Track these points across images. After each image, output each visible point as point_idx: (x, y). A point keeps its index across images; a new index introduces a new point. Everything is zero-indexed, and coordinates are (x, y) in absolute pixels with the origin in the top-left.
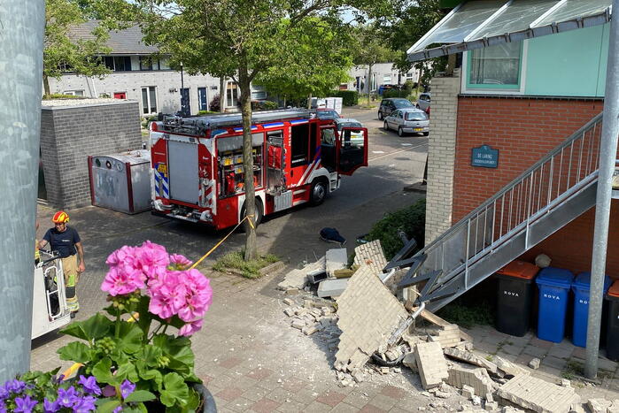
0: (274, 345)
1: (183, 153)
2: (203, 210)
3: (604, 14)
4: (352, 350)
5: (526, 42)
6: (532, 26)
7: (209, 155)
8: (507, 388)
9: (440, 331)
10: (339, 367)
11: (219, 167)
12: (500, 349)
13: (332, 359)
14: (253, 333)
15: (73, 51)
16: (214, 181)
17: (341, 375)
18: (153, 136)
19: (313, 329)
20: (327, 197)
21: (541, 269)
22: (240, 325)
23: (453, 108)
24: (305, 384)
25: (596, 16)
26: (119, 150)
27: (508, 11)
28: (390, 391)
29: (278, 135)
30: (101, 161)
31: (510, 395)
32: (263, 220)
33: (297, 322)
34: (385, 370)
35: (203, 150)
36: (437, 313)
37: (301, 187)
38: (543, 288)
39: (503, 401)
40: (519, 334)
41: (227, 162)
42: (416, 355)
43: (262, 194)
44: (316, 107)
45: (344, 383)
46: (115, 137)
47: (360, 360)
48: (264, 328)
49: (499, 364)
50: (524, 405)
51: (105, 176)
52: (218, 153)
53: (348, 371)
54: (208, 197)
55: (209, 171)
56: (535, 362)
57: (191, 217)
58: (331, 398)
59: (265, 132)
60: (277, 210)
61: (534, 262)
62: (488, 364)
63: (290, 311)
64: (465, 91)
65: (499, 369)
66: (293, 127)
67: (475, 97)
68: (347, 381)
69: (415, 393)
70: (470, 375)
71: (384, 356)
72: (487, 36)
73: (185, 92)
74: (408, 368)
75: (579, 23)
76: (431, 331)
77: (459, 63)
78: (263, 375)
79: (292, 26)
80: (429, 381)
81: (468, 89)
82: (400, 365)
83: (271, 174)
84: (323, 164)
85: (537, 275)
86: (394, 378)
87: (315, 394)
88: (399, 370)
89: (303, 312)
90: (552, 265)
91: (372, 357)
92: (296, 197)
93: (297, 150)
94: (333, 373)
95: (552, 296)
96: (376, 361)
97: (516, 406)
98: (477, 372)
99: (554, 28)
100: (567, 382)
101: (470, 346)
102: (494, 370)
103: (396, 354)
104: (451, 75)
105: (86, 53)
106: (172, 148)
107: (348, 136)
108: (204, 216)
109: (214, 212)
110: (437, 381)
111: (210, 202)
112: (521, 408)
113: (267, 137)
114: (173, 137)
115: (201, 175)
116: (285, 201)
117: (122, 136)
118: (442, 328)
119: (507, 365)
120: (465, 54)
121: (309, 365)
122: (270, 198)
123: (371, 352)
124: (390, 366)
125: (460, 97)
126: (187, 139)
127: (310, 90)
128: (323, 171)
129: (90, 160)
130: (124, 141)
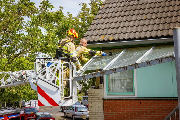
3: (171, 56)
5: (135, 70)
6: (137, 62)
23: (101, 105)
25: (168, 57)
27: (124, 55)
44: (24, 106)
64: (106, 96)
67: (112, 99)
72: (115, 67)
75: (160, 61)
77: (102, 82)
79: (9, 63)
81: (108, 95)
99: (148, 63)
104: (98, 88)
120: (105, 77)
125: (104, 100)
127: (20, 97)
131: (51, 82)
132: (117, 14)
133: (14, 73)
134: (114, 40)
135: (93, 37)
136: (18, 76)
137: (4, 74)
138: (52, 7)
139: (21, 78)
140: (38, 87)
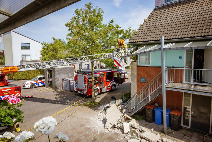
0: (93, 122)
1: (81, 78)
2: (84, 91)
4: (109, 124)
7: (86, 78)
8: (143, 135)
9: (131, 121)
10: (106, 128)
11: (88, 81)
12: (145, 126)
13: (105, 126)
14: (89, 119)
15: (63, 56)
16: (87, 85)
17: (105, 130)
18: (75, 74)
19: (103, 119)
20: (116, 89)
21: (156, 107)
22: (86, 118)
24: (97, 131)
26: (69, 77)
28: (116, 134)
29: (103, 74)
30: (65, 80)
31: (143, 136)
32: (99, 94)
33: (99, 117)
34: (116, 129)
35: (85, 77)
36: (131, 117)
37: (109, 87)
38: (156, 111)
39: (142, 138)
40: (151, 123)
41: (90, 80)
42: (123, 126)
43: (99, 88)
45: (106, 131)
46: (68, 74)
47: (110, 126)
48: (92, 118)
49: (142, 129)
50: (146, 138)
51: (65, 83)
52: (88, 78)
53: (108, 129)
54: (86, 88)
55: (86, 82)
56: (152, 129)
57: (82, 93)
58: (102, 135)
59: (100, 73)
60: (102, 92)
61: (154, 105)
62: (139, 128)
63: (99, 115)
64: (138, 65)
65: (142, 130)
66: (107, 73)
67: (140, 66)
68: (107, 131)
69: (122, 135)
70: (135, 131)
71: (116, 126)
72: (141, 52)
73: (88, 65)
74: (122, 129)
76: (129, 120)
77: (137, 59)
78: (89, 129)
80: (125, 132)
82: (120, 128)
83: (101, 83)
84: (114, 81)
85: (154, 108)
86: (118, 131)
87: (99, 134)
88: (120, 129)
89: (101, 115)
90: (158, 106)
91: (113, 126)
92: (107, 89)
93: (107, 78)
94: (104, 129)
95: (158, 113)
96: (114, 127)
97: (144, 139)
98: (136, 130)
100: (159, 134)
101: (138, 124)
102: (141, 130)
103: (119, 125)
104: (136, 61)
105: (66, 56)
106: (79, 77)
107: (121, 75)
108: (84, 92)
109: (87, 92)
110: (127, 132)
111: (86, 89)
112: (145, 139)
113: (100, 75)
114: (79, 74)
115: (84, 83)
116: (104, 89)
117: (70, 74)
118: (131, 120)
119: (144, 129)
120: (138, 56)
121: (99, 127)
122: (101, 89)
123: (113, 124)
124: (118, 128)
125: (137, 66)
126: (82, 75)
128: (114, 83)
129: (62, 79)
130: (70, 75)
131: (119, 58)
132: (146, 30)
133: (107, 54)
134: (142, 41)
135: (134, 40)
136: (108, 55)
137: (103, 55)
138: (120, 27)
139: (109, 56)
140: (115, 60)
